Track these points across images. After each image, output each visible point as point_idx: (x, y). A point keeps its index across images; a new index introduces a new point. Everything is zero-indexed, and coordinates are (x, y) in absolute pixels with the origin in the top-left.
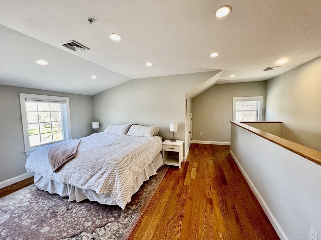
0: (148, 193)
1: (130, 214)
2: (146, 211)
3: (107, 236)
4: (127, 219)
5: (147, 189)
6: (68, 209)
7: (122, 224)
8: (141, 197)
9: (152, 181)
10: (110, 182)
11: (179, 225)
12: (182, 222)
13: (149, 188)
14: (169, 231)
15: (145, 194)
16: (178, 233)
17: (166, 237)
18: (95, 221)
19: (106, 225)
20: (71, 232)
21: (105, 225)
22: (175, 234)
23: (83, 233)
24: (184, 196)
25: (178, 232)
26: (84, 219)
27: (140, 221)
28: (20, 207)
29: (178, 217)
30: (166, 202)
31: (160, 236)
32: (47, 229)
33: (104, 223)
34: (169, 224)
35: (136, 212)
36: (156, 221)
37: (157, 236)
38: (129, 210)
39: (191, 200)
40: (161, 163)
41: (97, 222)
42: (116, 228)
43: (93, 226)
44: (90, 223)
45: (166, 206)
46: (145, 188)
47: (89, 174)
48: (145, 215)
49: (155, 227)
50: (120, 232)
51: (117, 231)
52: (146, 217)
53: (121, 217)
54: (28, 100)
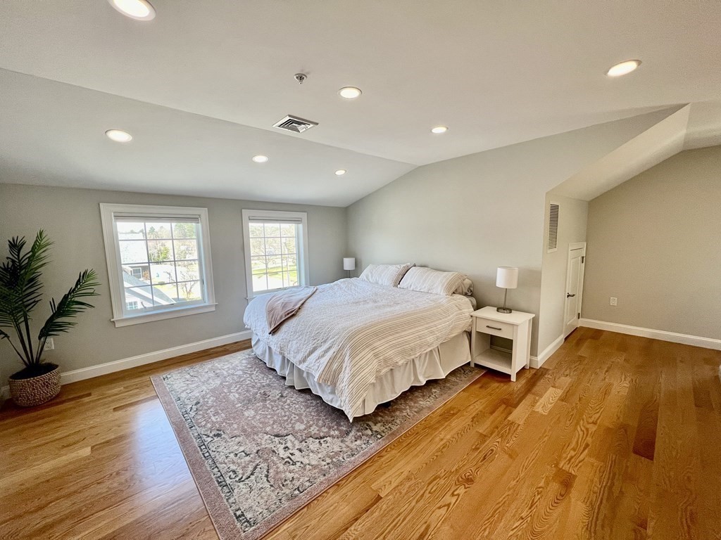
0: (416, 412)
1: (367, 435)
2: (399, 442)
3: (320, 455)
4: (358, 442)
5: (415, 403)
6: (282, 396)
7: (348, 447)
8: (398, 413)
9: (434, 390)
10: (335, 366)
11: (455, 493)
12: (466, 492)
13: (421, 402)
14: (427, 495)
15: (408, 411)
16: (446, 508)
17: (417, 502)
18: (311, 426)
19: (324, 438)
20: (277, 429)
21: (321, 438)
22: (438, 505)
23: (290, 437)
24: (497, 444)
25: (449, 505)
26: (297, 418)
27: (379, 455)
28: (233, 374)
29: (461, 479)
30: (445, 441)
31: (406, 494)
32: (252, 413)
33: (322, 434)
34: (435, 482)
35: (379, 436)
36: (409, 468)
37: (401, 493)
38: (367, 429)
39: (510, 456)
40: (465, 359)
41: (312, 428)
42: (337, 449)
43: (306, 432)
44: (303, 427)
45: (444, 447)
46: (411, 400)
47: (310, 347)
48: (393, 447)
49: (403, 476)
50: (341, 458)
51: (337, 454)
52: (394, 452)
53: (351, 434)
54: (252, 219)
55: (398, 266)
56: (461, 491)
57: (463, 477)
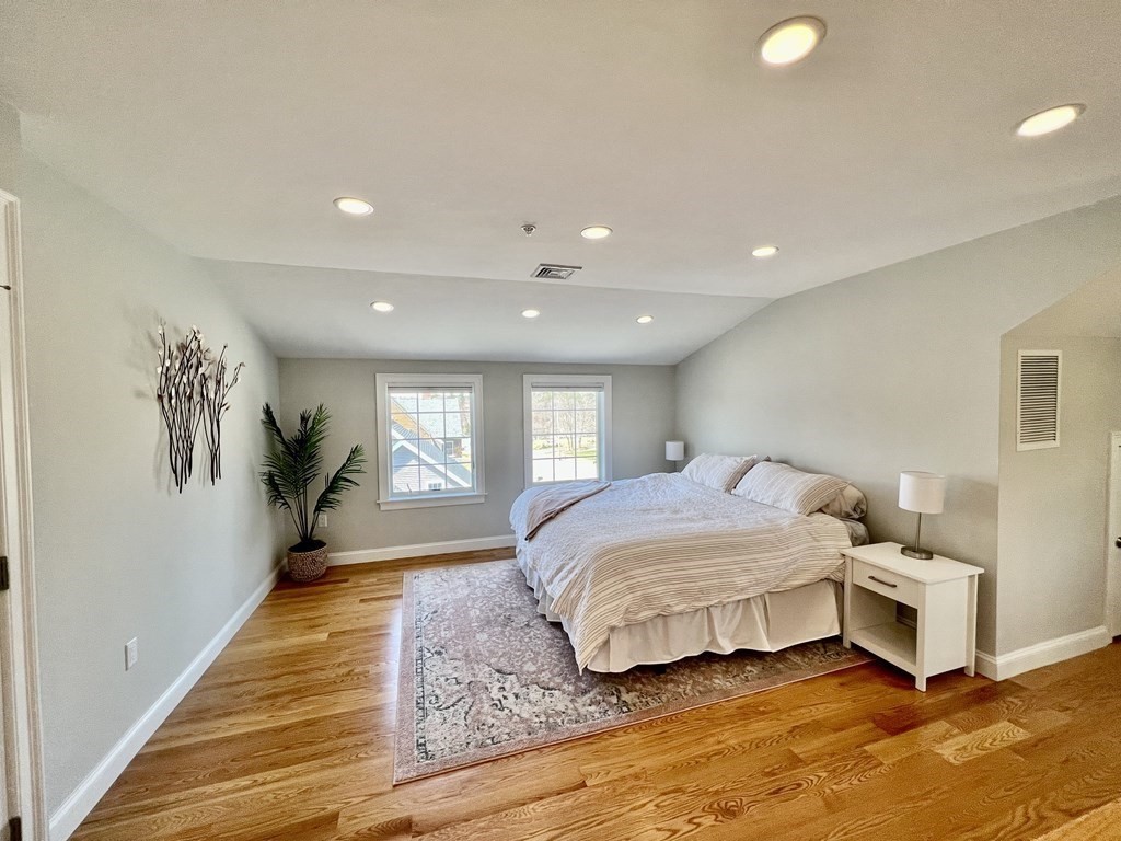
0: (700, 692)
1: (609, 703)
2: (650, 725)
3: (536, 709)
4: (593, 708)
5: (706, 679)
6: (527, 625)
7: (576, 709)
8: (670, 686)
9: (748, 668)
10: (573, 594)
11: (695, 821)
12: (712, 826)
13: (717, 681)
14: (651, 807)
15: (689, 687)
16: (669, 833)
17: (631, 810)
18: (543, 671)
19: (551, 689)
20: (503, 664)
21: (548, 689)
22: (659, 826)
23: (513, 677)
24: (815, 780)
25: (675, 832)
26: (533, 656)
27: (612, 733)
28: (485, 587)
29: (715, 806)
30: (723, 745)
31: (620, 795)
32: (486, 636)
33: (551, 685)
34: (673, 795)
35: (625, 709)
36: (647, 763)
37: (614, 790)
38: (613, 694)
39: (828, 805)
40: (826, 628)
41: (543, 674)
42: (561, 708)
43: (534, 676)
44: (533, 668)
45: (715, 754)
46: (703, 673)
47: (558, 564)
48: (637, 728)
49: (631, 771)
50: (559, 721)
51: (558, 714)
52: (635, 735)
53: (588, 696)
54: (535, 387)
55: (738, 459)
56: (708, 821)
57: (723, 804)
